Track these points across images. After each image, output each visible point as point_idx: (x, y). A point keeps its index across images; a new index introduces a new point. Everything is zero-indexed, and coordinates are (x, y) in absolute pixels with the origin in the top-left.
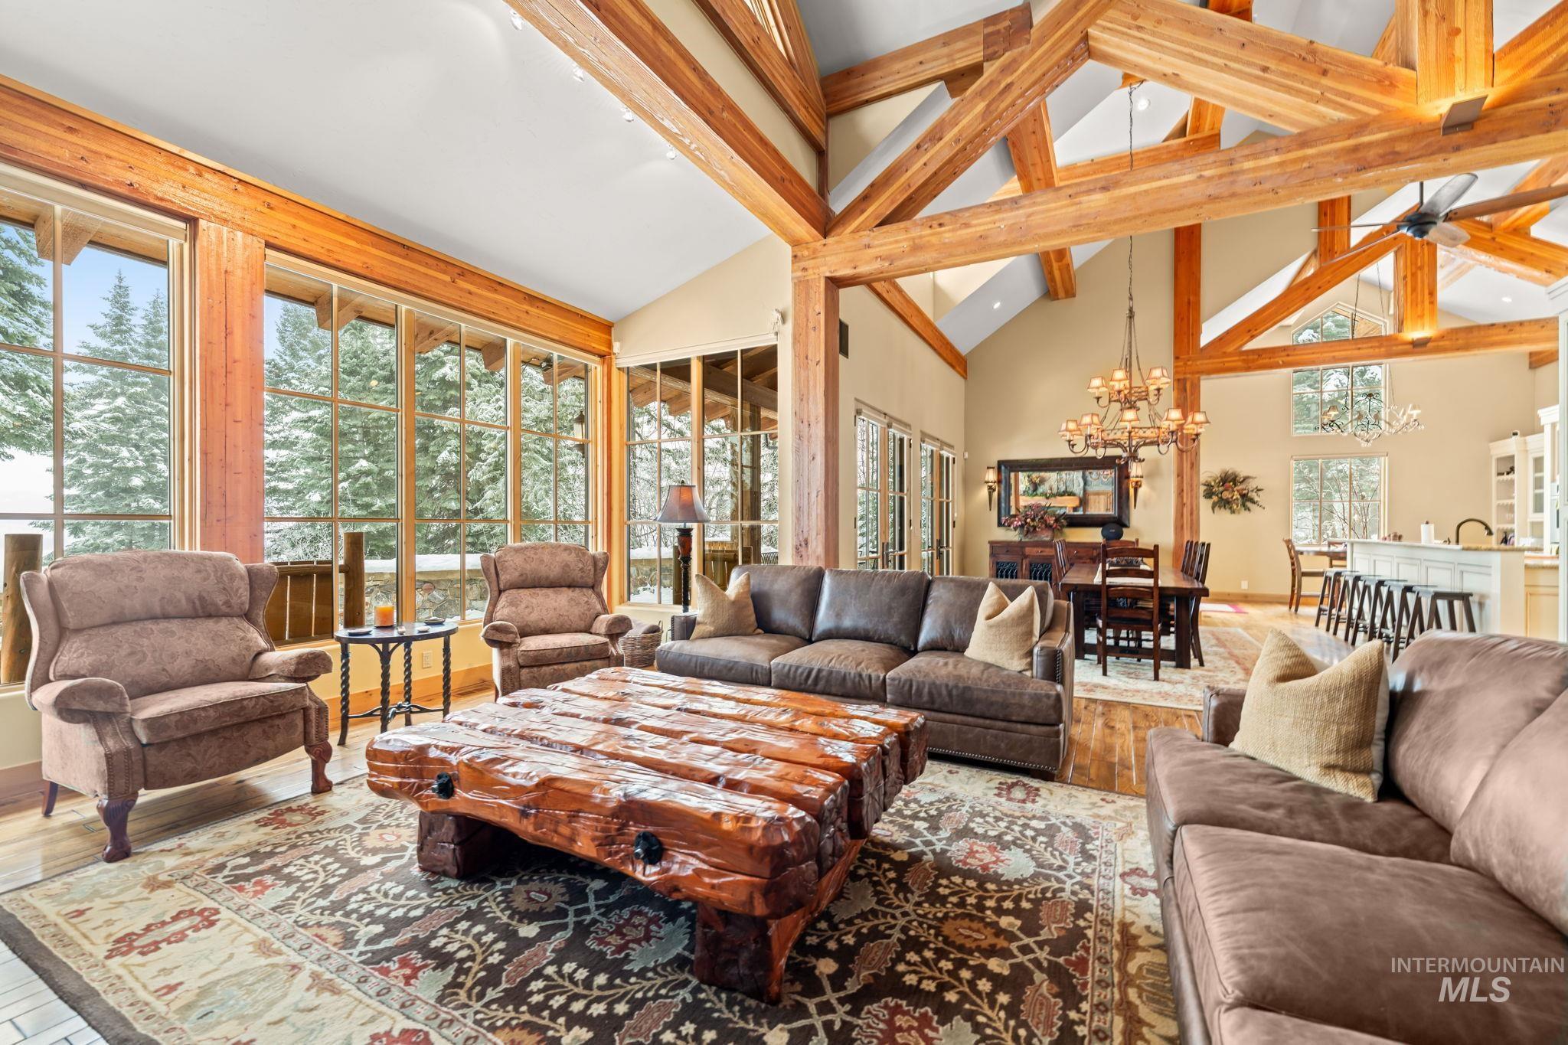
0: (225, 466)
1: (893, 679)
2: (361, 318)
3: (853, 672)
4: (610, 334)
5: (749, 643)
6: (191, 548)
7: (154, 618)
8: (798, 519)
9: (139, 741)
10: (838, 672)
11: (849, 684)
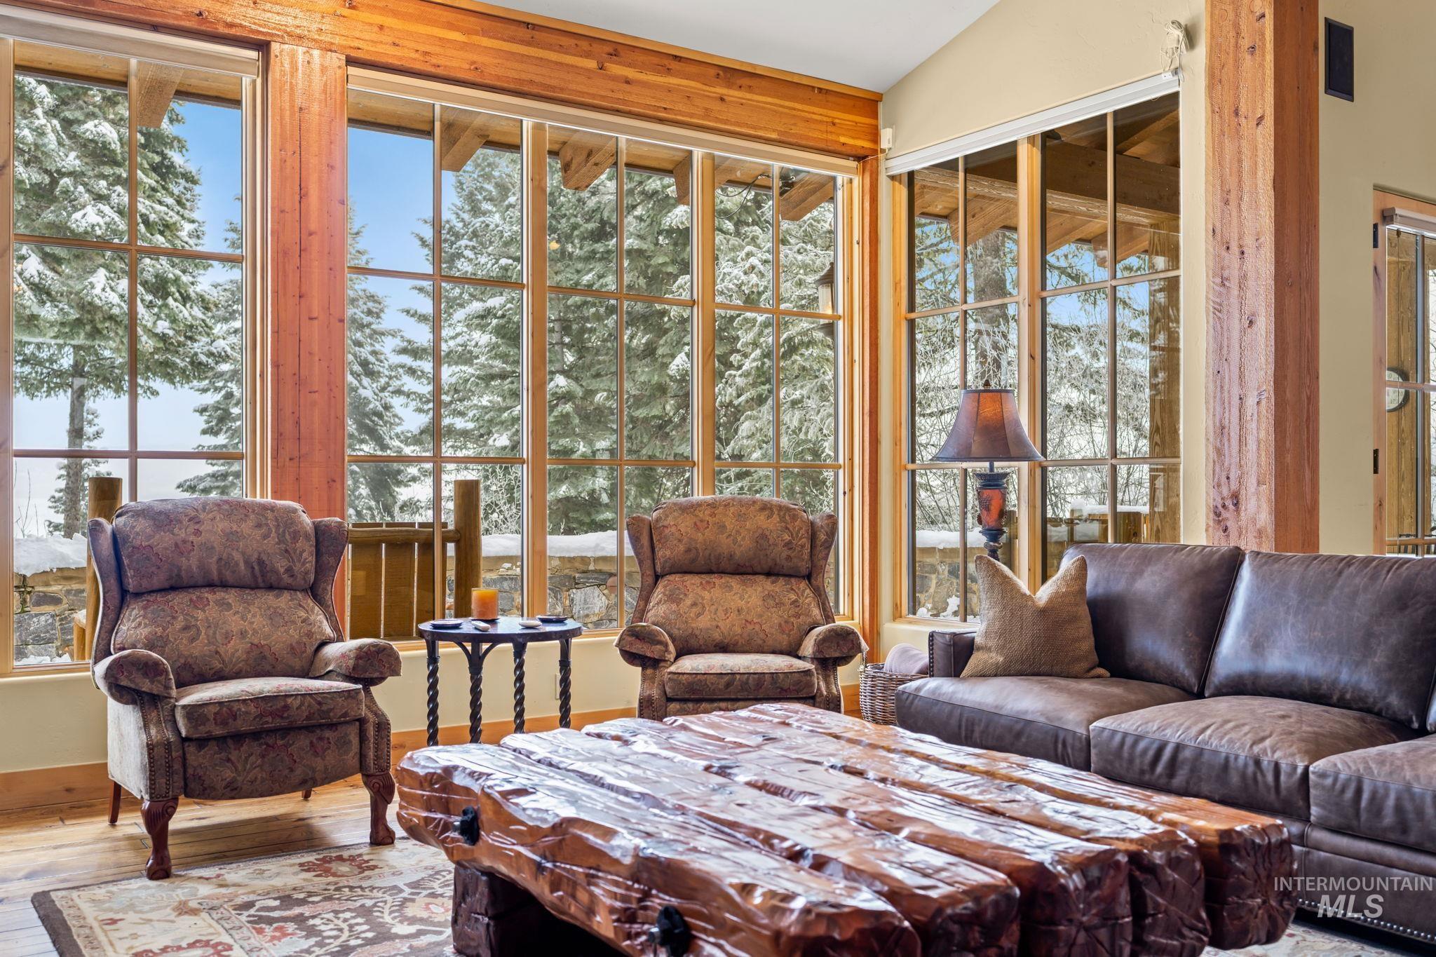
0: (299, 382)
1: (1323, 775)
2: (490, 144)
3: (1243, 755)
4: (875, 115)
5: (1061, 690)
6: (262, 496)
7: (211, 585)
8: (1219, 452)
9: (180, 733)
10: (1215, 752)
11: (1235, 779)
